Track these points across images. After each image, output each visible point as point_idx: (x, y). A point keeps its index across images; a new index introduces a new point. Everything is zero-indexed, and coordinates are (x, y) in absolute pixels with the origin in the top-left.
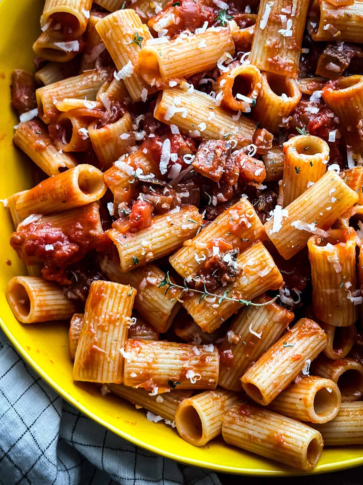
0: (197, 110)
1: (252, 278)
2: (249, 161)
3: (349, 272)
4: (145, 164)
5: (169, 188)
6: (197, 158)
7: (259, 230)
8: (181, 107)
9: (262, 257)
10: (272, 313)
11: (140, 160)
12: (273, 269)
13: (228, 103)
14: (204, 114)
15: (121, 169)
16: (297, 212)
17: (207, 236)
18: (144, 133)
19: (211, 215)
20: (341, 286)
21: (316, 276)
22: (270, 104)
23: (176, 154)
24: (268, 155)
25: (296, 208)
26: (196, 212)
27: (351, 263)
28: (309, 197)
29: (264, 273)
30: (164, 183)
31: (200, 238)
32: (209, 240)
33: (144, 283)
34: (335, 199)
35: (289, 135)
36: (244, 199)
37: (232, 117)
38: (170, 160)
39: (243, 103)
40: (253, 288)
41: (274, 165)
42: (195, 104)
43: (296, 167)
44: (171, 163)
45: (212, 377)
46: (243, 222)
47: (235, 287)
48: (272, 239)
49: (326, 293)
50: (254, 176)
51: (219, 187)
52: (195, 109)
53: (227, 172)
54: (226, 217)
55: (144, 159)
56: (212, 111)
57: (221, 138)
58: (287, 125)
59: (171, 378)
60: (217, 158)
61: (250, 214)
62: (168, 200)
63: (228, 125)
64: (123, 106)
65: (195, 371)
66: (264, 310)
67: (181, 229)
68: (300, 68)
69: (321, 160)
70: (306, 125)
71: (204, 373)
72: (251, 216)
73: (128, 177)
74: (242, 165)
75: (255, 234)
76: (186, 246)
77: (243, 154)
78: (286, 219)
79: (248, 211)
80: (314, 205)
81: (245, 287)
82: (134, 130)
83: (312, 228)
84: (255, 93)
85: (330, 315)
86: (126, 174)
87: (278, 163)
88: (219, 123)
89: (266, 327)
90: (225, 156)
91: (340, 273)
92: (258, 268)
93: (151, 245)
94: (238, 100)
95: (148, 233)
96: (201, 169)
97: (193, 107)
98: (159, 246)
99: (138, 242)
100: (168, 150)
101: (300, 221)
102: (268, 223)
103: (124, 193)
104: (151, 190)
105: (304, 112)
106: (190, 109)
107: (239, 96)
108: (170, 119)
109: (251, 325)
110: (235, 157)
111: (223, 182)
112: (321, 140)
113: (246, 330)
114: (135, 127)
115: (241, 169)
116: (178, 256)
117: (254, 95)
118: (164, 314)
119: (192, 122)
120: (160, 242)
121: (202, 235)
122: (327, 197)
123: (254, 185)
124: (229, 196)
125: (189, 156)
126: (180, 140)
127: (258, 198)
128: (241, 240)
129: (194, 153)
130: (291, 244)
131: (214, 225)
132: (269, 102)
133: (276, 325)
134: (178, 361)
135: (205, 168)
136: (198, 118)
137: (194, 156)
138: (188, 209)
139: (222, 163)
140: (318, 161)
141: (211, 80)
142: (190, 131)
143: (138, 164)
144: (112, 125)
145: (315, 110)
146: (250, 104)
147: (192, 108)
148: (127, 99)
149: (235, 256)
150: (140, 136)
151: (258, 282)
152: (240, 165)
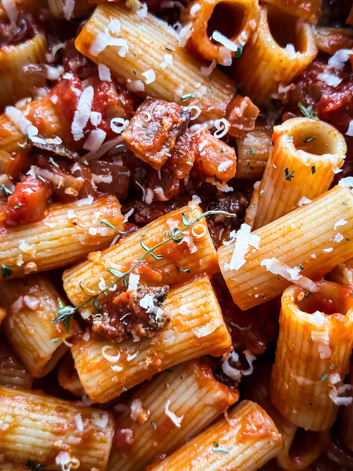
0: (146, 48)
1: (183, 336)
2: (214, 146)
3: (341, 360)
4: (50, 119)
5: (82, 164)
6: (130, 127)
7: (208, 259)
8: (120, 37)
9: (205, 305)
10: (204, 390)
11: (44, 111)
12: (218, 329)
13: (198, 46)
14: (156, 55)
15: (13, 122)
16: (275, 244)
17: (126, 253)
18: (61, 69)
19: (140, 216)
20: (323, 379)
22: (265, 58)
23: (100, 114)
24: (246, 140)
25: (273, 237)
26: (116, 211)
27: (347, 347)
28: (299, 224)
29: (204, 332)
30: (75, 155)
31: (113, 253)
32: (128, 260)
33: (18, 304)
34: (342, 238)
35: (284, 112)
36: (195, 203)
37: (200, 68)
38: (89, 122)
39: (221, 49)
40: (182, 351)
41: (252, 156)
42: (144, 37)
43: (287, 170)
44: (90, 126)
45: (96, 466)
46: (185, 243)
47: (152, 345)
48: (226, 277)
49: (296, 381)
50: (216, 171)
51: (160, 177)
52: (142, 45)
53: (176, 157)
54: (161, 228)
55: (51, 112)
56: (170, 53)
57: (176, 100)
58: (285, 97)
59: (32, 458)
60: (161, 133)
61: (199, 232)
62: (75, 184)
63: (192, 81)
64: (36, 20)
65: (72, 455)
66: (193, 382)
67: (88, 234)
68: (323, 9)
69: (330, 166)
70: (316, 102)
71: (85, 459)
72: (199, 236)
73: (20, 136)
74: (200, 150)
75: (201, 264)
76: (91, 261)
77: (206, 132)
78: (254, 251)
79: (196, 227)
80: (305, 238)
81: (169, 348)
82: (47, 63)
83: (294, 274)
84: (244, 35)
85: (294, 411)
86: (19, 130)
87: (258, 155)
88: (177, 75)
89: (191, 409)
90: (176, 132)
91: (326, 359)
92: (194, 322)
93: (35, 251)
94: (214, 42)
95: (35, 230)
96: (133, 146)
97: (141, 41)
98: (48, 255)
99: (15, 243)
100: (88, 104)
101: (277, 260)
102: (225, 249)
103: (9, 160)
104: (51, 163)
105: (316, 81)
106: (134, 43)
107: (217, 36)
108: (99, 55)
109: (169, 402)
110: (193, 135)
111: (167, 170)
112: (336, 132)
113: (160, 405)
114: (50, 57)
115: (197, 155)
116: (75, 274)
117: (242, 39)
119: (133, 65)
120: (51, 248)
121: (118, 249)
122: (328, 231)
123: (214, 183)
124: (172, 194)
125: (120, 120)
126: (111, 92)
127: (218, 202)
128: (178, 268)
129: (129, 117)
130: (255, 292)
131: (139, 238)
132: (263, 56)
133: (207, 409)
134: (47, 434)
135: (139, 145)
136: (144, 62)
137: (127, 121)
138: (105, 203)
139: (170, 141)
140: (325, 166)
141: (179, 4)
142: (129, 81)
143: (40, 118)
144: (12, 47)
146: (233, 53)
147: (138, 42)
148: (44, 11)
149: (160, 300)
150: (54, 73)
151: (190, 344)
152: (197, 149)
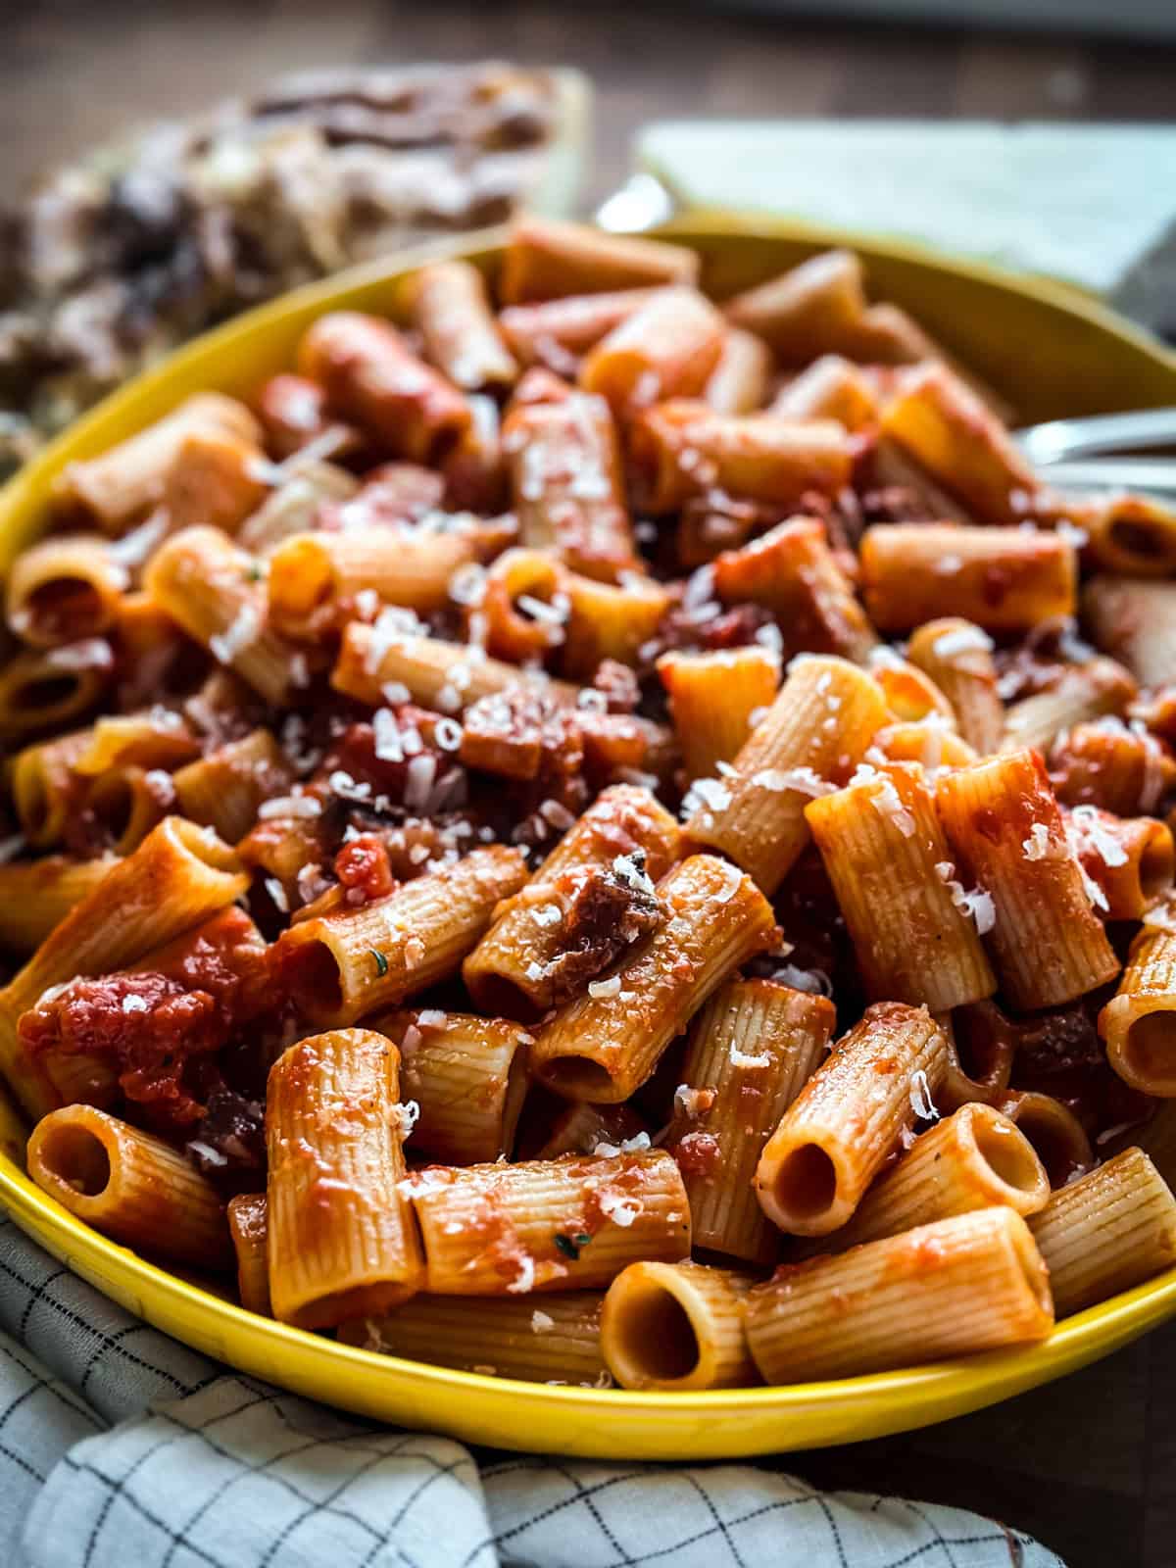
1: (699, 915)
2: (598, 720)
10: (776, 1003)
12: (742, 884)
17: (551, 872)
21: (852, 876)
31: (533, 885)
40: (709, 940)
45: (674, 1208)
47: (661, 946)
59: (559, 1226)
62: (423, 837)
65: (621, 1193)
66: (754, 1005)
67: (477, 882)
71: (649, 1198)
74: (583, 728)
75: (668, 845)
81: (688, 939)
84: (562, 598)
91: (915, 836)
93: (410, 923)
113: (724, 1065)
117: (562, 601)
118: (491, 1087)
122: (814, 703)
130: (768, 834)
145: (711, 611)
151: (715, 919)
152: (578, 729)
